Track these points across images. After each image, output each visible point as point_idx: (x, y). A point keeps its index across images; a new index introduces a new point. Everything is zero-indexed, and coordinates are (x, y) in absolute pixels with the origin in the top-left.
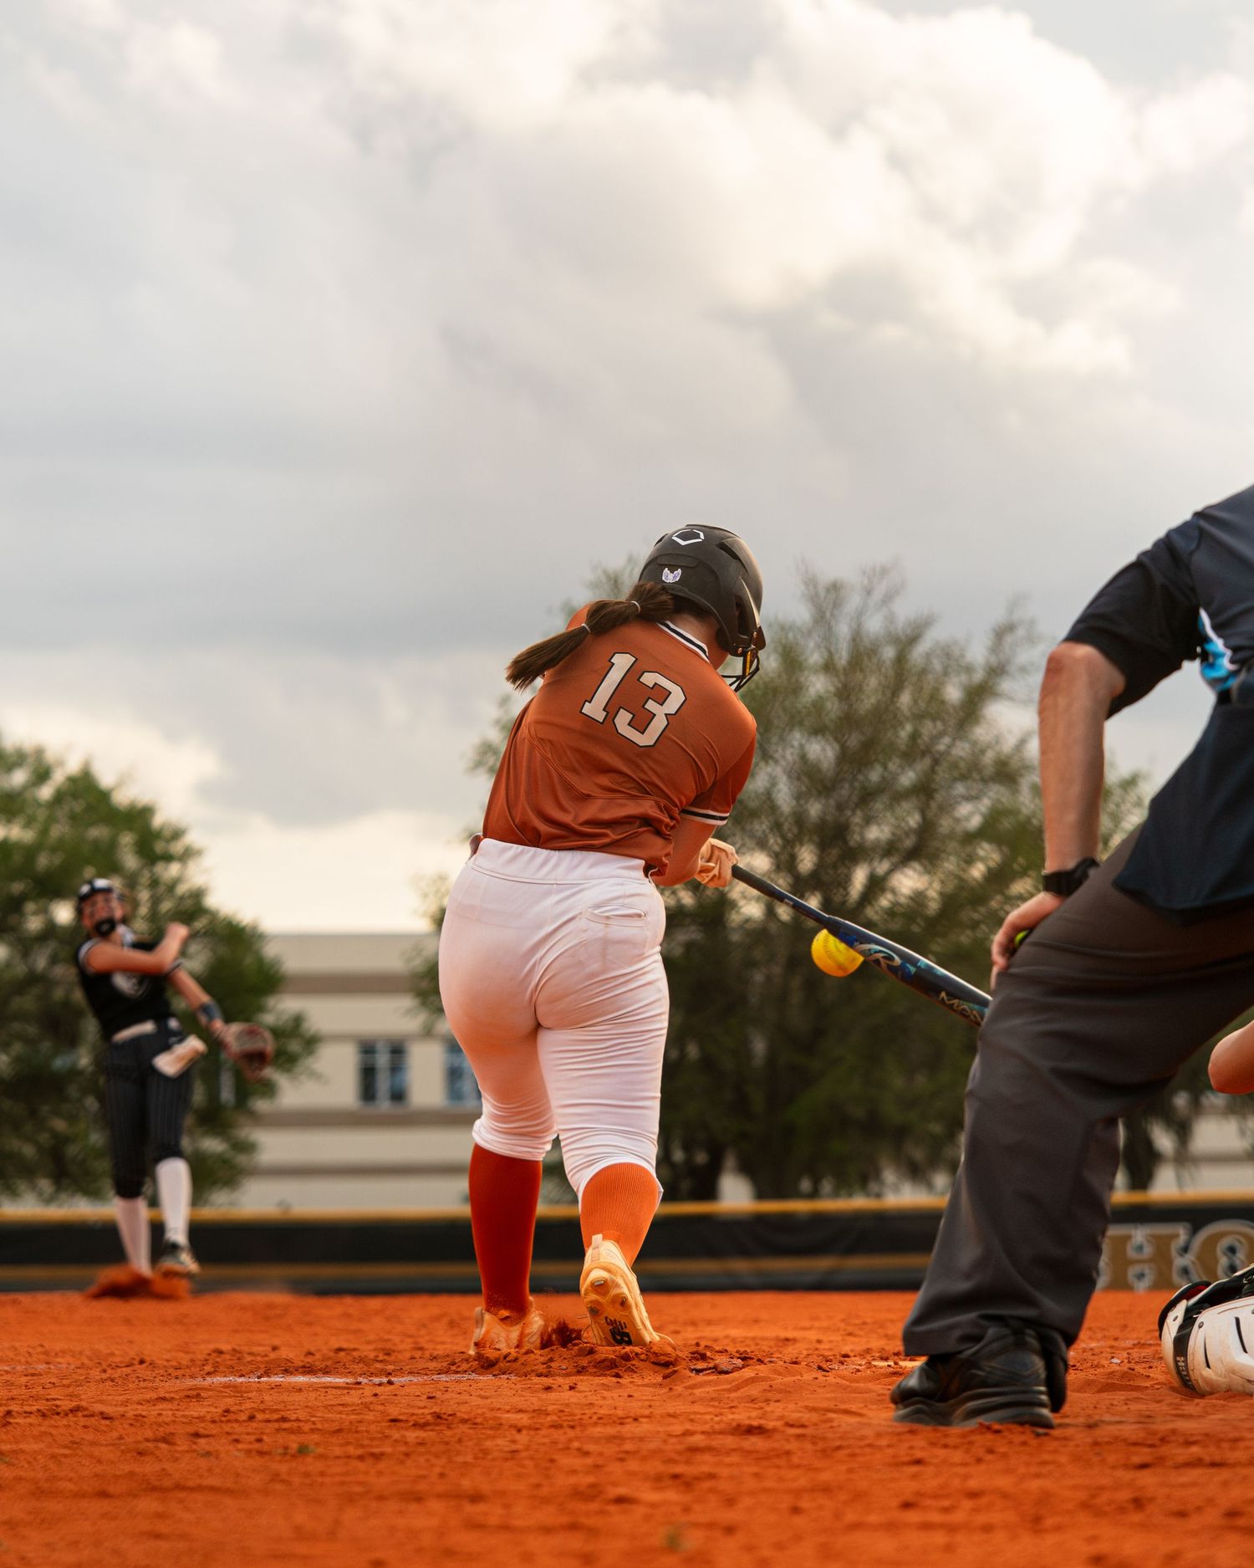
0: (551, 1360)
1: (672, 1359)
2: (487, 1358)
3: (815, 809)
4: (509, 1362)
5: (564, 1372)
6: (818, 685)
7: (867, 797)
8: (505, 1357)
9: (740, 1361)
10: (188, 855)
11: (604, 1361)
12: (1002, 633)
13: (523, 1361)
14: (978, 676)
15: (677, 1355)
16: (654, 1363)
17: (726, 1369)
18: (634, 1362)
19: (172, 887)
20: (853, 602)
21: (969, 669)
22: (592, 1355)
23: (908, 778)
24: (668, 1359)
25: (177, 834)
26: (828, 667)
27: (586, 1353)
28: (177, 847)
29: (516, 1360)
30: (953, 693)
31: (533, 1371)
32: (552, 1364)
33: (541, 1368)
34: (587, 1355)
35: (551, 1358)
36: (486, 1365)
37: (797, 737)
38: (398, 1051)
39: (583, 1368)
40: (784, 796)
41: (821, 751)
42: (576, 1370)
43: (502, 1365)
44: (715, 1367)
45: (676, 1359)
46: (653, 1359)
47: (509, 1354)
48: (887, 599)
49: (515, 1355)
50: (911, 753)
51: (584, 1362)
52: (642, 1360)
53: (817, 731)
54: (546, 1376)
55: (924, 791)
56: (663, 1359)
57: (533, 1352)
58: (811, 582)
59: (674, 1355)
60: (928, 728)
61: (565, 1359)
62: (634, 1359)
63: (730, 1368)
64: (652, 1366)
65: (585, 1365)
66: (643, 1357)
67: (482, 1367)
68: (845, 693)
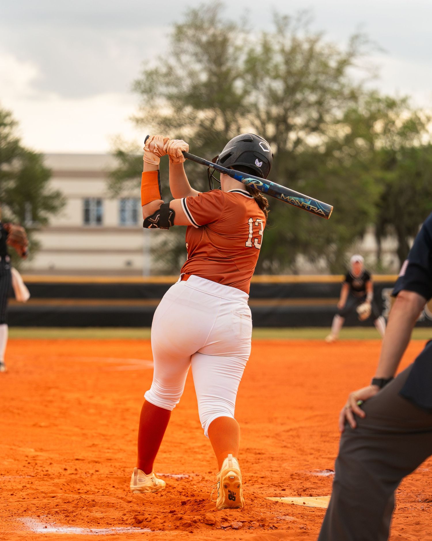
0: (165, 522)
1: (214, 523)
2: (139, 519)
3: (275, 111)
4: (147, 522)
5: (170, 528)
6: (278, 59)
7: (296, 105)
8: (146, 519)
9: (241, 523)
10: (12, 124)
11: (186, 524)
12: (355, 39)
13: (153, 522)
14: (343, 57)
15: (216, 520)
16: (206, 524)
17: (235, 527)
18: (198, 524)
19: (6, 137)
20: (293, 23)
21: (339, 54)
22: (181, 520)
23: (313, 98)
24: (212, 522)
25: (8, 114)
26: (283, 51)
27: (179, 519)
28: (8, 120)
29: (150, 521)
30: (333, 64)
31: (157, 527)
32: (165, 524)
33: (161, 526)
34: (179, 520)
35: (165, 521)
36: (138, 522)
37: (267, 81)
38: (99, 202)
39: (178, 527)
40: (262, 105)
41: (278, 86)
42: (174, 527)
43: (145, 523)
44: (231, 526)
45: (215, 522)
46: (206, 522)
47: (148, 518)
48: (307, 23)
49: (150, 519)
50: (314, 87)
51: (178, 523)
52: (201, 523)
53: (276, 77)
54: (163, 530)
55: (320, 103)
56: (210, 522)
57: (157, 517)
58: (276, 15)
59: (215, 521)
60: (322, 78)
61: (170, 521)
62: (198, 522)
63: (237, 527)
64: (206, 525)
65: (179, 525)
66: (202, 521)
67: (137, 523)
68: (288, 62)
